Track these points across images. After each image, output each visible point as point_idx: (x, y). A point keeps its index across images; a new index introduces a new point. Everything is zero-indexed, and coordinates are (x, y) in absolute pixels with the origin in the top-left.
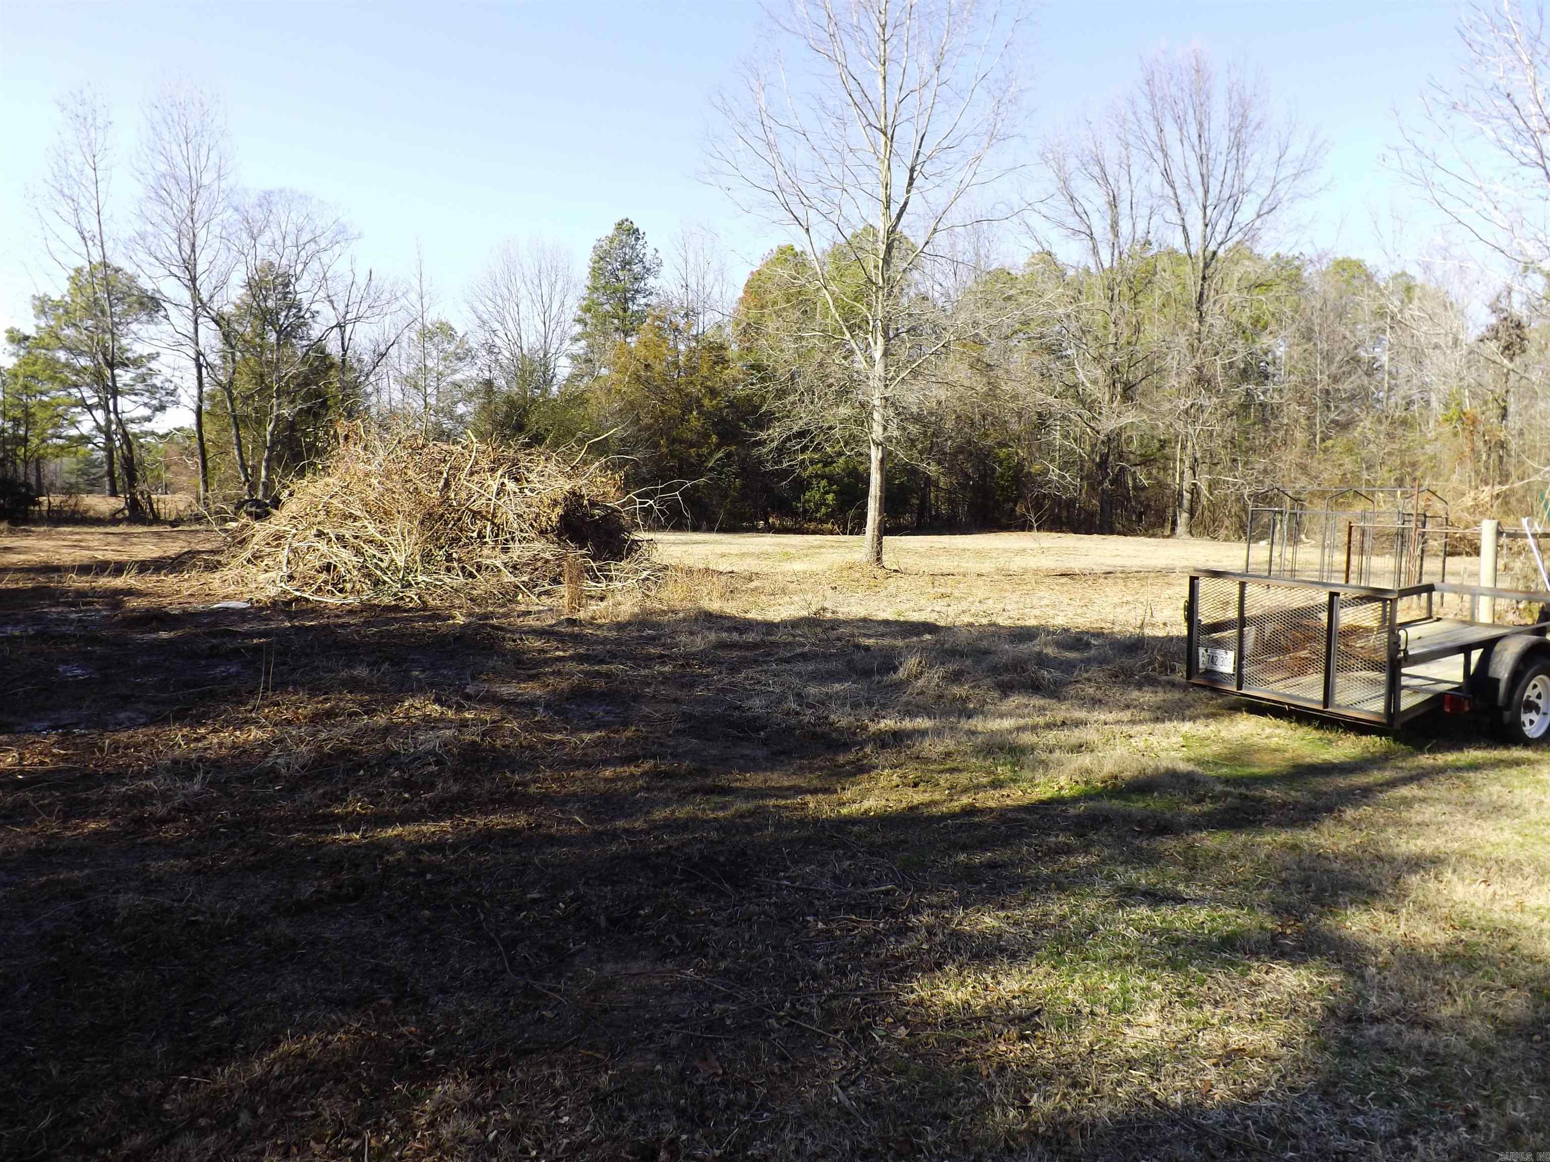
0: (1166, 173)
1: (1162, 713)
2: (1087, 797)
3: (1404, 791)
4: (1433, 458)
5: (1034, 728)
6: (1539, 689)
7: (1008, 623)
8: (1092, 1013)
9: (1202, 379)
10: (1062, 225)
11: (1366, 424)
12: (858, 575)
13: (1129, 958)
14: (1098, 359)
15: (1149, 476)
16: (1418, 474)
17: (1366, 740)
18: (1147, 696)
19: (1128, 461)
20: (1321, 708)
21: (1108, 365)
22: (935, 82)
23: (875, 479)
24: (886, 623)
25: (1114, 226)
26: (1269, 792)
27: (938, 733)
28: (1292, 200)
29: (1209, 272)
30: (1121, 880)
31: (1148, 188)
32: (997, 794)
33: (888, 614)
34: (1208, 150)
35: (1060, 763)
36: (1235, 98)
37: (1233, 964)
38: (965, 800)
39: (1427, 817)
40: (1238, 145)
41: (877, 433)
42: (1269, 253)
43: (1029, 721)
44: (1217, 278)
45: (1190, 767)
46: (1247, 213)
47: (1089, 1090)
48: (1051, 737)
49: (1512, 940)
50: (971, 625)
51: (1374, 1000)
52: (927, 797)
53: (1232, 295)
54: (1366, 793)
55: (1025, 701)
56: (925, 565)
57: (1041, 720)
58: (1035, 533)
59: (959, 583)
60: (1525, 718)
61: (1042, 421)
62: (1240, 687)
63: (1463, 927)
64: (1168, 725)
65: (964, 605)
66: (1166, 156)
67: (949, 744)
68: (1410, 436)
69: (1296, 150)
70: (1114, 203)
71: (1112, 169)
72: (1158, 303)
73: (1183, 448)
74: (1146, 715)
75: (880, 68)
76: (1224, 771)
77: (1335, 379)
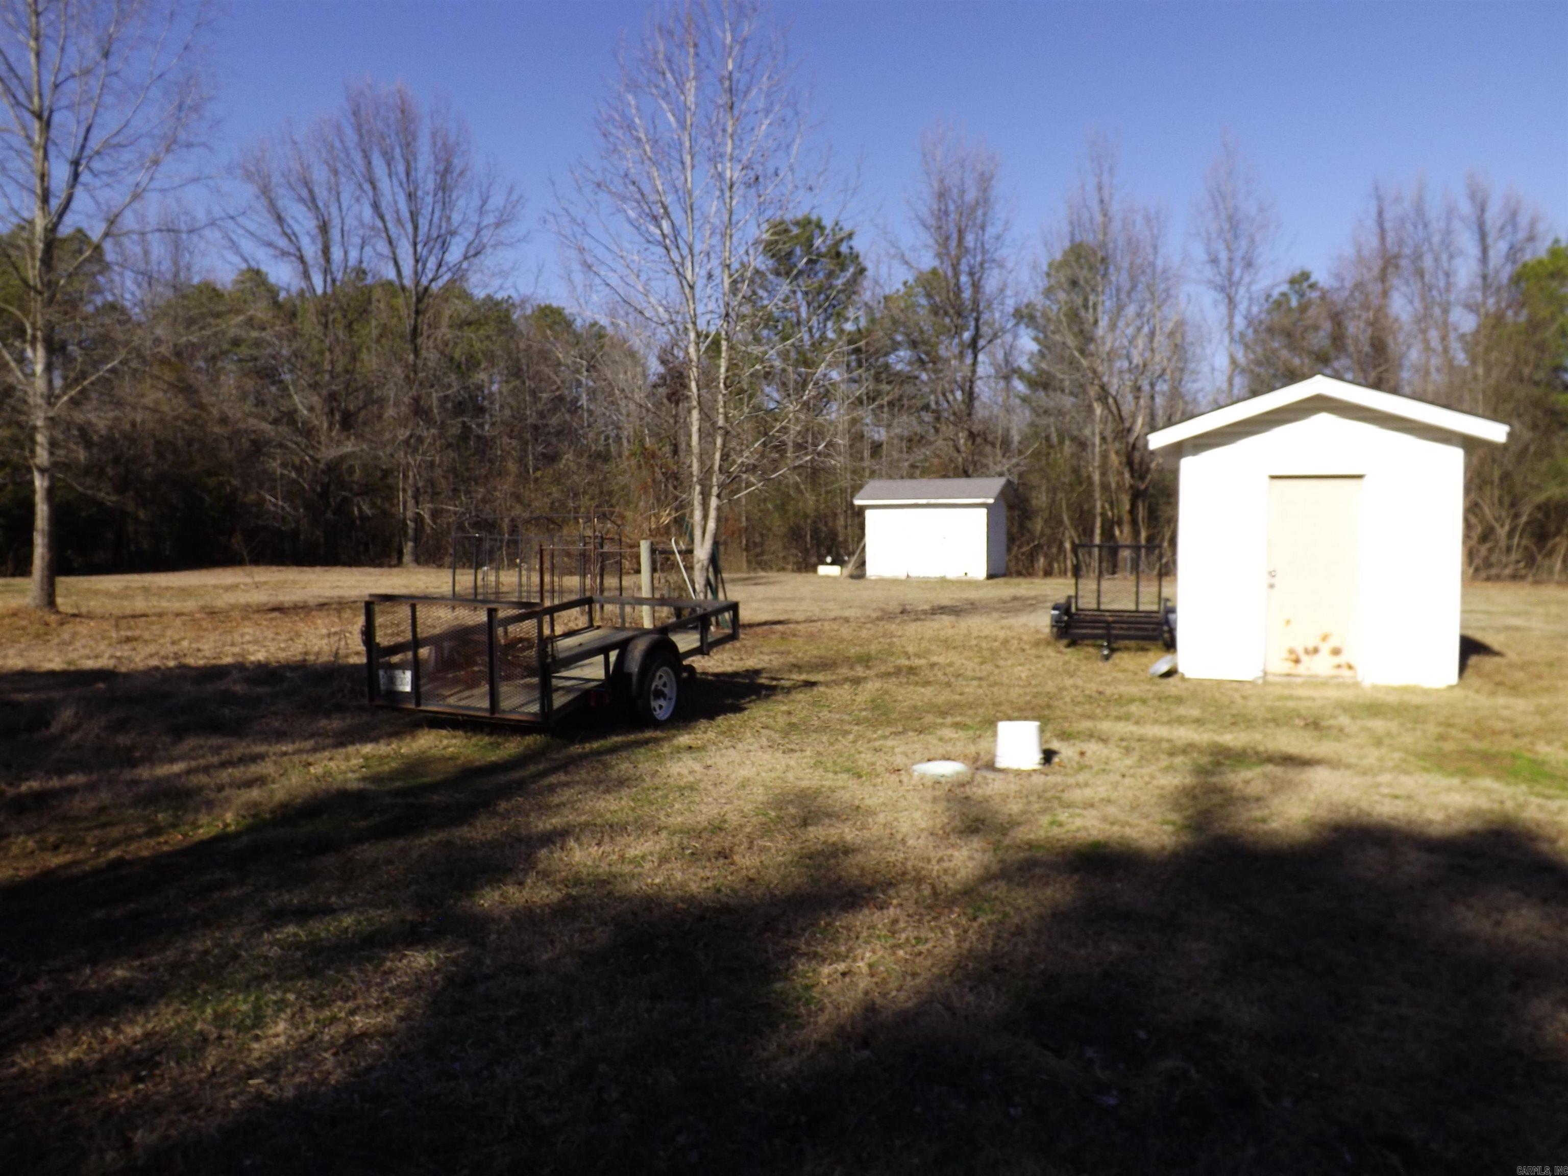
0: (376, 206)
1: (344, 739)
2: (250, 829)
3: (553, 779)
4: (623, 488)
5: (206, 769)
6: (664, 679)
7: (201, 663)
8: (220, 1038)
9: (419, 410)
10: (270, 244)
11: (568, 459)
12: (24, 623)
13: (266, 977)
14: (314, 386)
15: (373, 505)
16: (614, 501)
17: (529, 740)
18: (336, 723)
19: (351, 490)
20: (487, 714)
21: (324, 392)
22: (102, 71)
23: (42, 510)
24: (52, 674)
25: (326, 252)
26: (436, 798)
27: (92, 788)
28: (494, 246)
29: (422, 306)
30: (272, 904)
31: (359, 218)
32: (152, 842)
33: (56, 663)
34: (416, 189)
35: (227, 800)
36: (440, 143)
37: (369, 959)
38: (113, 854)
39: (564, 799)
40: (443, 188)
41: (42, 456)
42: (480, 294)
43: (202, 762)
44: (430, 313)
45: (361, 785)
46: (454, 254)
47: (202, 1111)
48: (224, 775)
49: (609, 887)
50: (157, 668)
51: (488, 962)
52: (68, 857)
53: (444, 331)
54: (519, 787)
55: (202, 741)
56: (113, 607)
57: (215, 760)
58: (248, 569)
59: (153, 623)
60: (655, 704)
61: (258, 446)
62: (418, 704)
63: (575, 885)
64: (351, 749)
65: (152, 648)
66: (374, 188)
67: (105, 796)
68: (606, 468)
69: (497, 200)
70: (324, 228)
71: (322, 194)
72: (375, 333)
73: (406, 477)
74: (329, 741)
75: (32, 43)
76: (398, 784)
77: (541, 415)
